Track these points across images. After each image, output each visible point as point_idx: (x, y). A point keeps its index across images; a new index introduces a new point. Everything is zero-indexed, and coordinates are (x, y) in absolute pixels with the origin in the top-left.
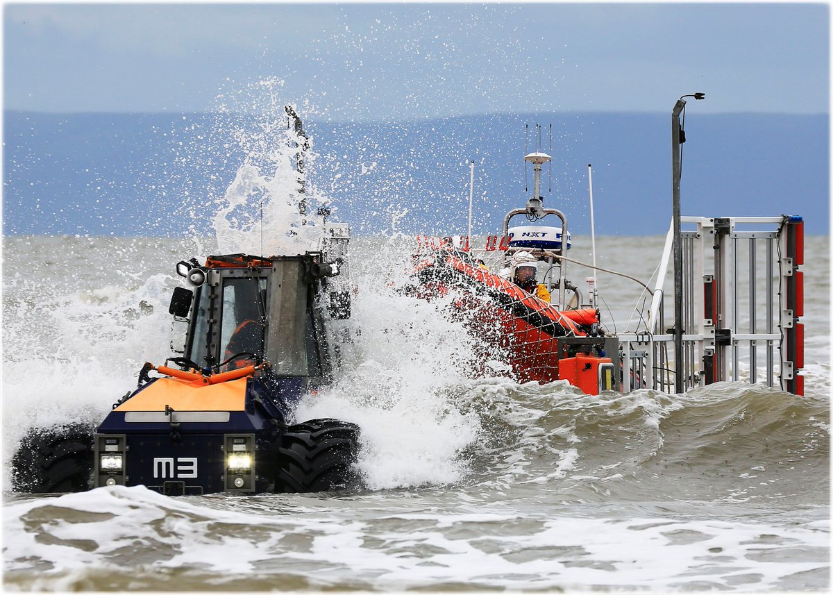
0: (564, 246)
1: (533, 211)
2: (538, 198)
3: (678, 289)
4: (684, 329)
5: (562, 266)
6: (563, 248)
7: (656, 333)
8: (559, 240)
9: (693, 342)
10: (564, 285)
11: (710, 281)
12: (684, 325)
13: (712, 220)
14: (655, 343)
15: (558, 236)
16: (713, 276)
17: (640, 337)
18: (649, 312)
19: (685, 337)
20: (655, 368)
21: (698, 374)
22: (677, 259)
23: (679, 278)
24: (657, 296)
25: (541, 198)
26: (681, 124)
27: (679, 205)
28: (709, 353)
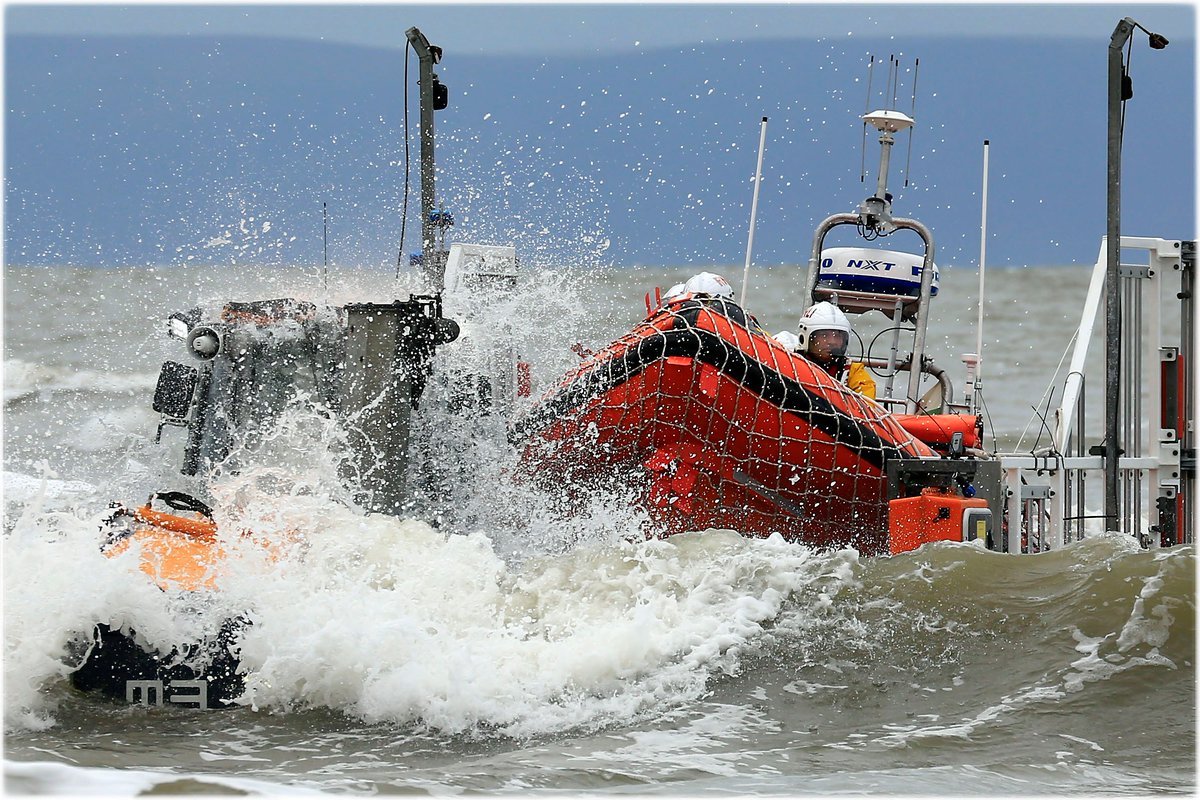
0: (925, 291)
1: (872, 222)
2: (881, 196)
3: (1113, 373)
4: (1122, 448)
5: (919, 329)
6: (923, 294)
7: (1069, 454)
8: (917, 279)
9: (1139, 473)
10: (919, 366)
11: (1173, 359)
12: (1123, 440)
13: (1176, 245)
14: (1068, 472)
15: (915, 271)
16: (1177, 349)
17: (1041, 460)
18: (1057, 413)
19: (1124, 462)
20: (1068, 519)
21: (1147, 533)
22: (1111, 316)
23: (1116, 352)
24: (1074, 383)
25: (889, 197)
26: (1125, 64)
27: (1118, 216)
28: (1169, 493)
